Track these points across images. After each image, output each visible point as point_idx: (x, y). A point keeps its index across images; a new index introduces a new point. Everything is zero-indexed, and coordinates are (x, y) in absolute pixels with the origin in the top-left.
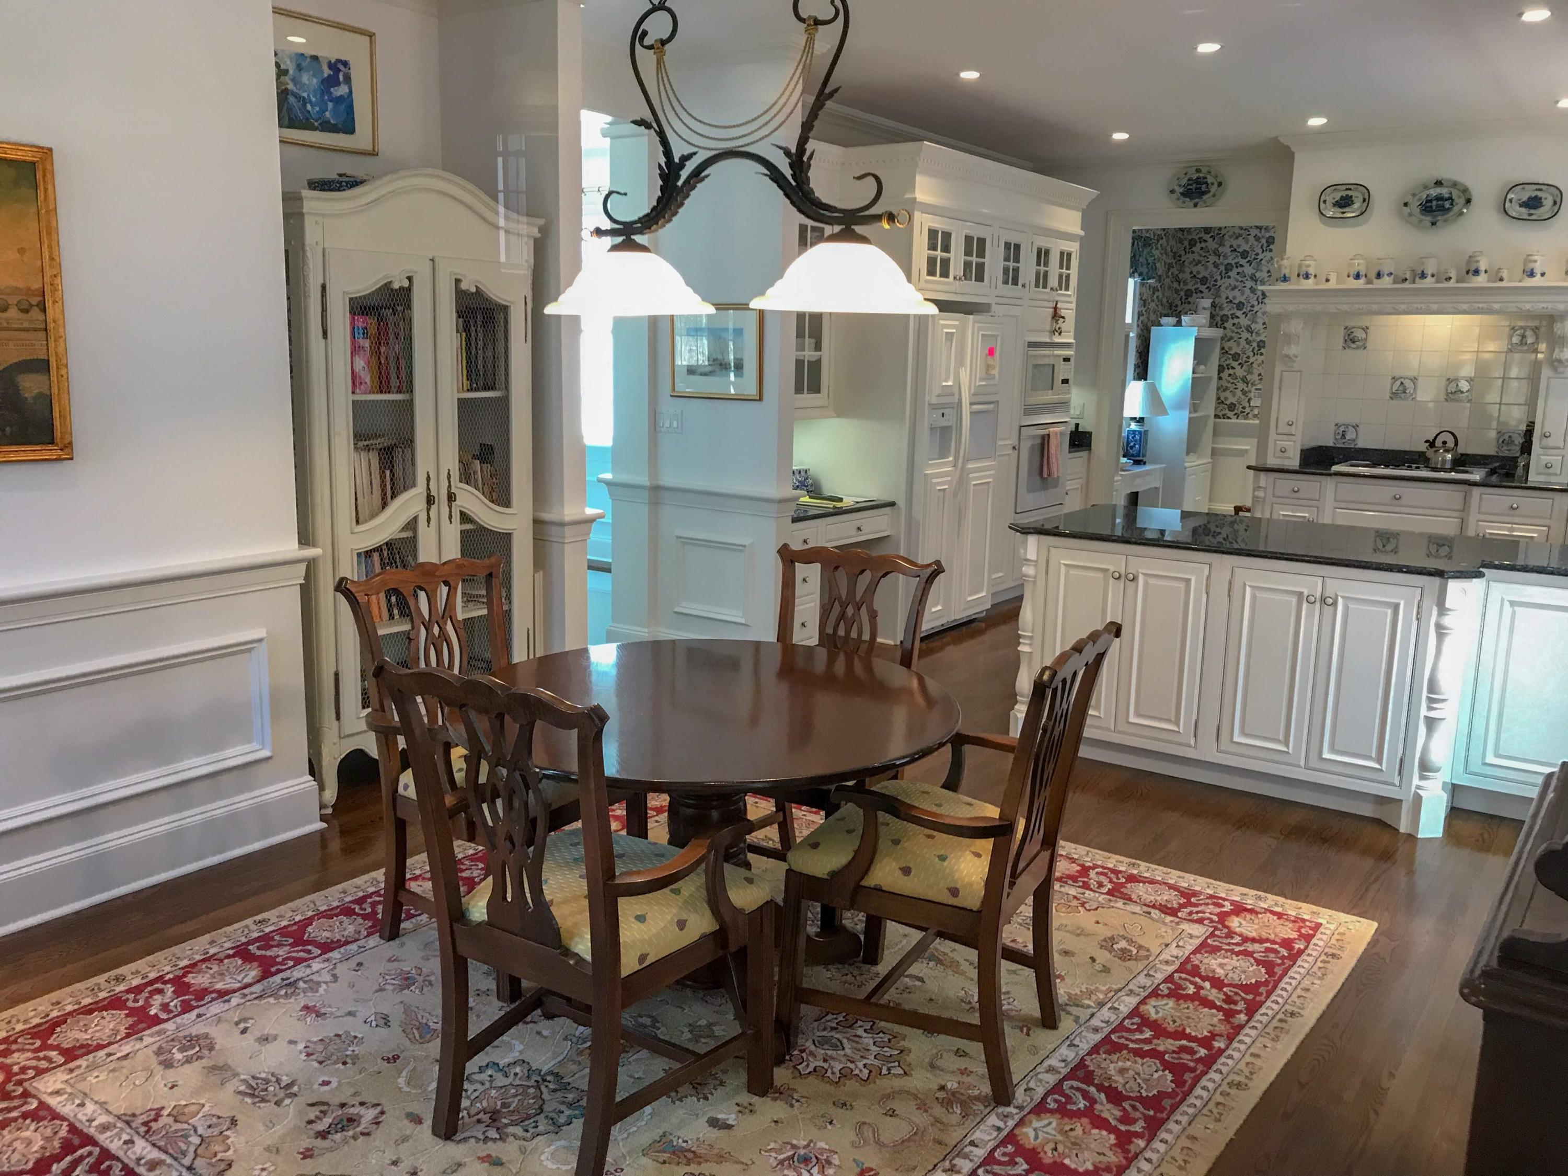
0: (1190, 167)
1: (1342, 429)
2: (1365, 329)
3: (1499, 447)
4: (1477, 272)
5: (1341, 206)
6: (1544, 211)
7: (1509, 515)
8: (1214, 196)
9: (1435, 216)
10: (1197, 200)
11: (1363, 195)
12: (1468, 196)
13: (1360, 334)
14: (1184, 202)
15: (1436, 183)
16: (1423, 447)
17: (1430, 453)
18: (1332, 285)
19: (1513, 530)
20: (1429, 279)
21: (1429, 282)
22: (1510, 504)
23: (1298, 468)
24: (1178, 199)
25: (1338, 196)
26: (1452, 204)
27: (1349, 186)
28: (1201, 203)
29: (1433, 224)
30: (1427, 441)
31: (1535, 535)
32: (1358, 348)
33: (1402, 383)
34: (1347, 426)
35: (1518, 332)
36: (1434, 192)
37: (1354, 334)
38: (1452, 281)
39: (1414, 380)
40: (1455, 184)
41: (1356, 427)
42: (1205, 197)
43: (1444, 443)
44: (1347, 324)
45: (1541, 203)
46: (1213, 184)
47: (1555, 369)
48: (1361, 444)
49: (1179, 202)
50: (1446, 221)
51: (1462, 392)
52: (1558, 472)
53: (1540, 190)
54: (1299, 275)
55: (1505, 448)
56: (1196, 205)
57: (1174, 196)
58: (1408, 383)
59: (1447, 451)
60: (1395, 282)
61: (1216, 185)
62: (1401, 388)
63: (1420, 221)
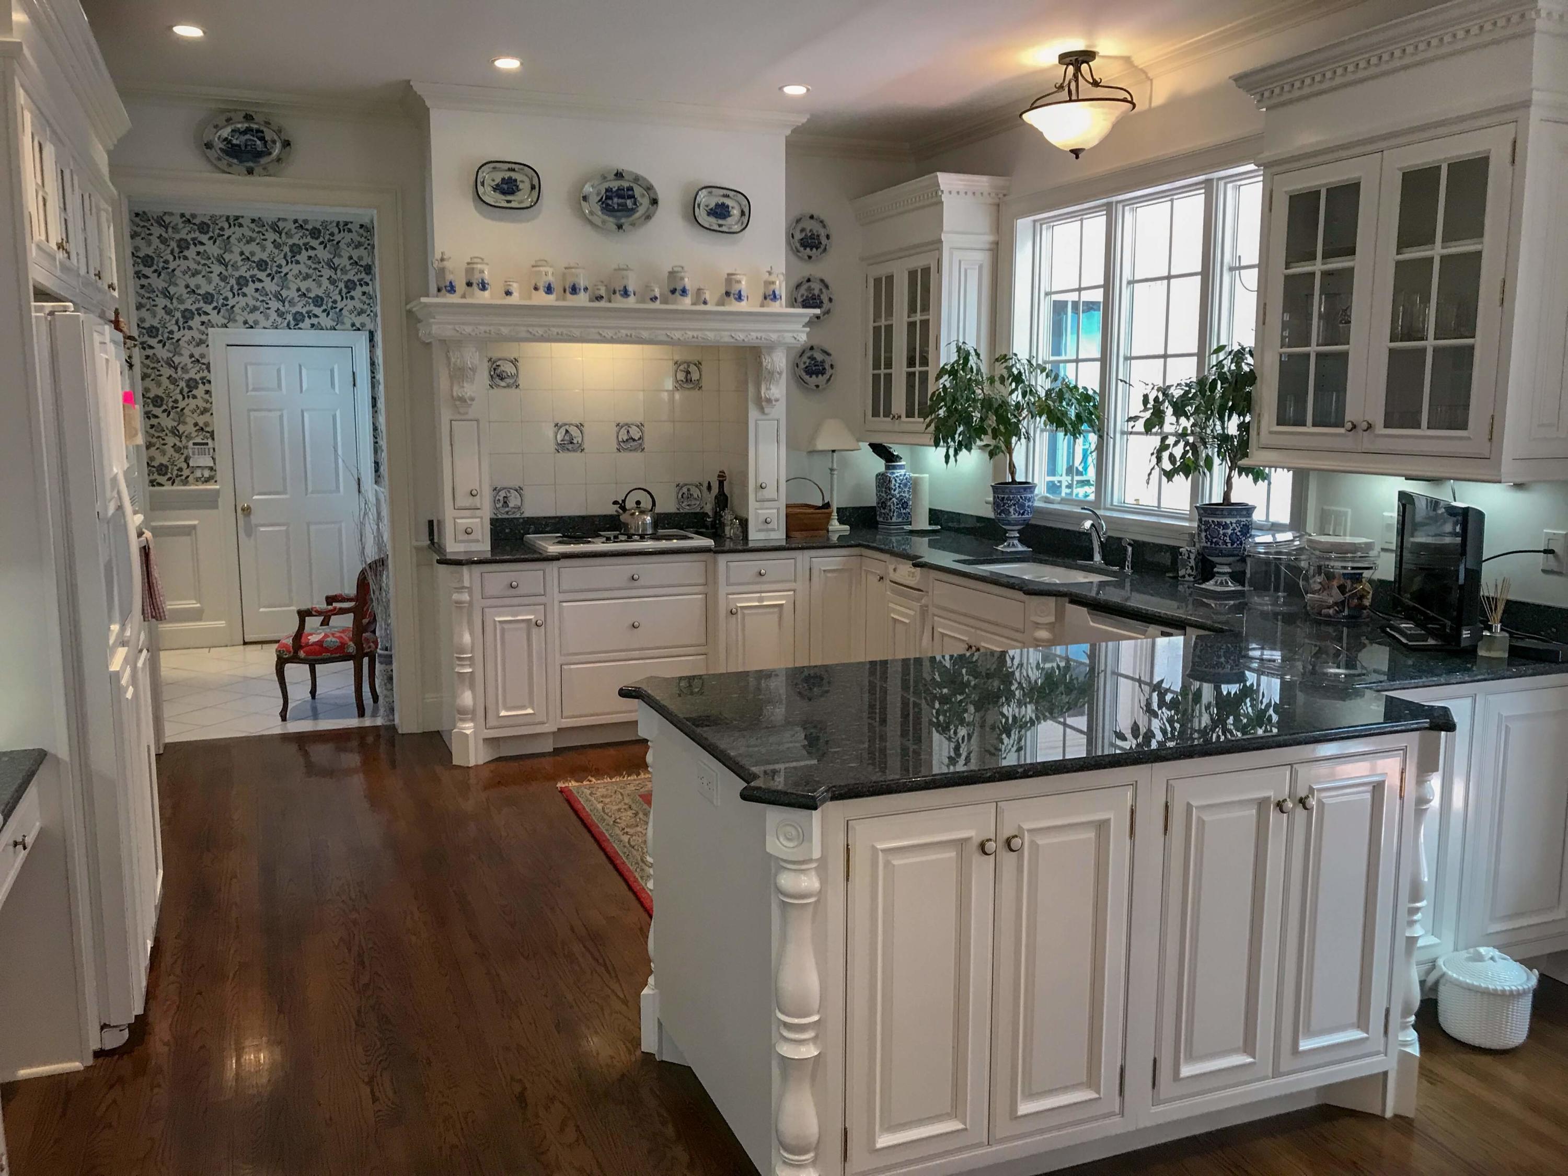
0: (235, 111)
1: (502, 494)
2: (515, 362)
3: (680, 502)
4: (684, 292)
5: (504, 193)
6: (732, 222)
7: (757, 583)
8: (279, 160)
9: (620, 218)
10: (250, 164)
11: (531, 180)
12: (652, 196)
13: (508, 368)
14: (230, 165)
15: (616, 175)
16: (612, 510)
17: (624, 518)
18: (515, 299)
19: (761, 599)
20: (632, 299)
21: (631, 302)
22: (757, 570)
23: (489, 556)
24: (219, 159)
25: (498, 177)
26: (635, 204)
27: (513, 166)
28: (257, 170)
29: (620, 227)
30: (615, 503)
31: (784, 602)
32: (508, 386)
33: (567, 431)
34: (508, 489)
35: (682, 367)
36: (615, 185)
37: (502, 368)
38: (658, 301)
39: (580, 426)
40: (637, 179)
41: (519, 490)
42: (264, 161)
43: (638, 503)
44: (490, 355)
45: (729, 212)
46: (274, 142)
47: (762, 410)
48: (529, 513)
49: (223, 164)
50: (633, 224)
51: (634, 440)
52: (776, 527)
53: (727, 196)
54: (469, 284)
55: (685, 503)
56: (250, 172)
57: (212, 154)
58: (574, 431)
59: (642, 512)
60: (591, 300)
61: (278, 145)
62: (567, 438)
63: (604, 222)
